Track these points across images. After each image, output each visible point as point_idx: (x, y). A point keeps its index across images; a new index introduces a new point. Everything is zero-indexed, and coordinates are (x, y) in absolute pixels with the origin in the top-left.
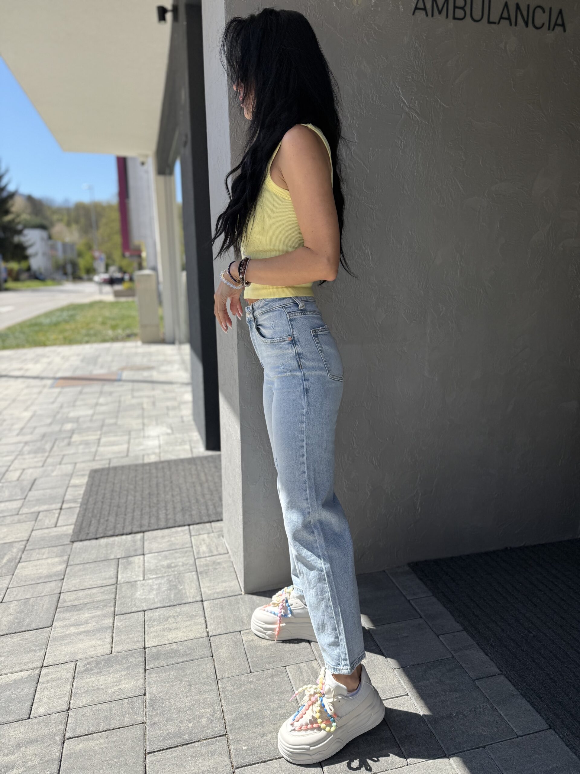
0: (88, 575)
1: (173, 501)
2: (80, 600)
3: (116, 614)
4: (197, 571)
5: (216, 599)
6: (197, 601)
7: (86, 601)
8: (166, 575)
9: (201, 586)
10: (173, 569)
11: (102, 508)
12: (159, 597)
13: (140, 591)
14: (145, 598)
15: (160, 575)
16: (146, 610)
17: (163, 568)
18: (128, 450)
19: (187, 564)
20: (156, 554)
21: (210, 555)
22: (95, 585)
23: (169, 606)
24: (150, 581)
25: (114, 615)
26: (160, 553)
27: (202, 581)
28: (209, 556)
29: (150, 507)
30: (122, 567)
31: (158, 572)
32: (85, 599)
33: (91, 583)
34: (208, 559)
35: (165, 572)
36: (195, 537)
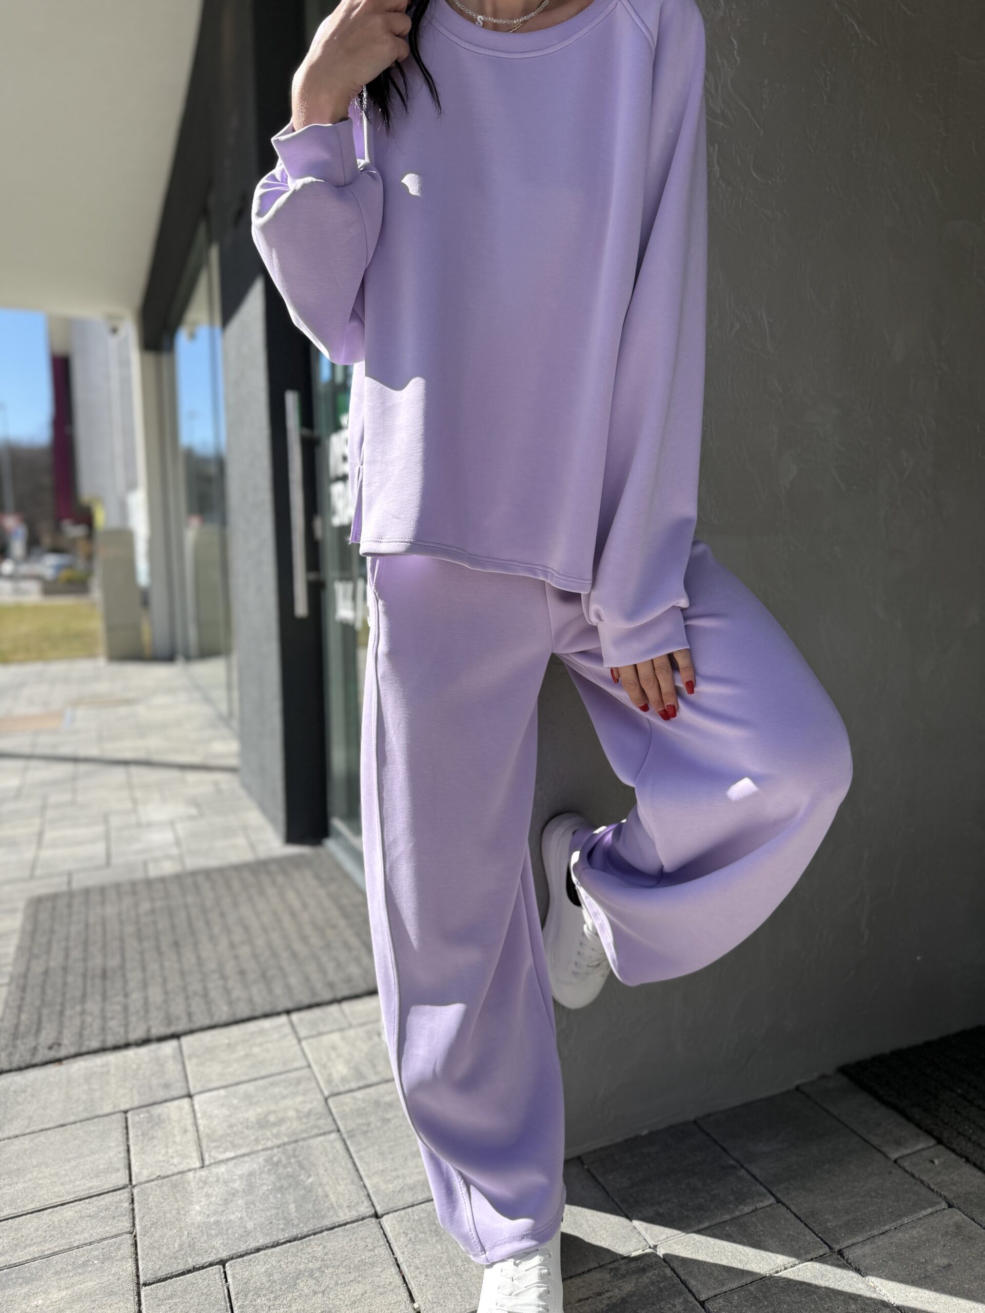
0: (47, 1168)
1: (236, 957)
2: (30, 1245)
3: (141, 1282)
4: (339, 1131)
5: (413, 1206)
6: (363, 1219)
7: (48, 1248)
8: (260, 1147)
9: (362, 1173)
10: (275, 1131)
11: (65, 984)
12: (255, 1216)
13: (201, 1201)
14: (217, 1223)
15: (244, 1151)
16: (227, 1261)
17: (247, 1127)
18: (108, 856)
19: (308, 1115)
20: (222, 1092)
21: (361, 1084)
22: (69, 1193)
23: (290, 1241)
24: (222, 1169)
25: (138, 1284)
26: (232, 1089)
27: (361, 1158)
28: (360, 1088)
29: (182, 974)
30: (137, 1136)
31: (240, 1141)
32: (45, 1241)
33: (56, 1189)
34: (359, 1095)
35: (257, 1141)
36: (311, 1040)
